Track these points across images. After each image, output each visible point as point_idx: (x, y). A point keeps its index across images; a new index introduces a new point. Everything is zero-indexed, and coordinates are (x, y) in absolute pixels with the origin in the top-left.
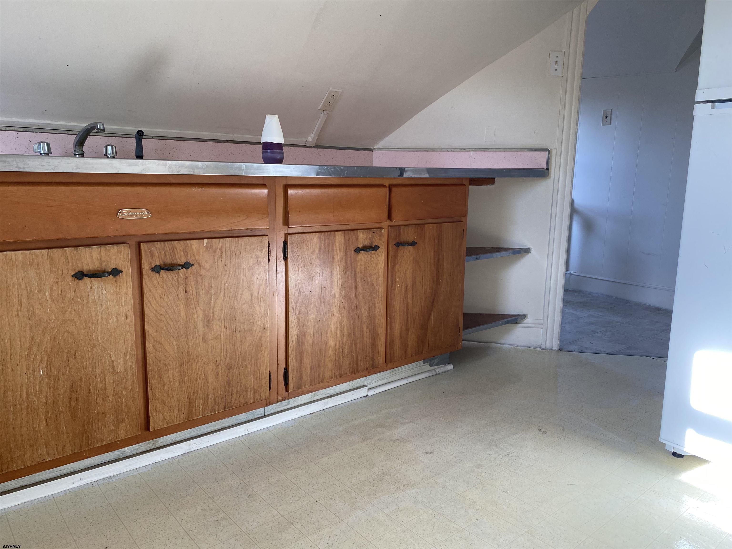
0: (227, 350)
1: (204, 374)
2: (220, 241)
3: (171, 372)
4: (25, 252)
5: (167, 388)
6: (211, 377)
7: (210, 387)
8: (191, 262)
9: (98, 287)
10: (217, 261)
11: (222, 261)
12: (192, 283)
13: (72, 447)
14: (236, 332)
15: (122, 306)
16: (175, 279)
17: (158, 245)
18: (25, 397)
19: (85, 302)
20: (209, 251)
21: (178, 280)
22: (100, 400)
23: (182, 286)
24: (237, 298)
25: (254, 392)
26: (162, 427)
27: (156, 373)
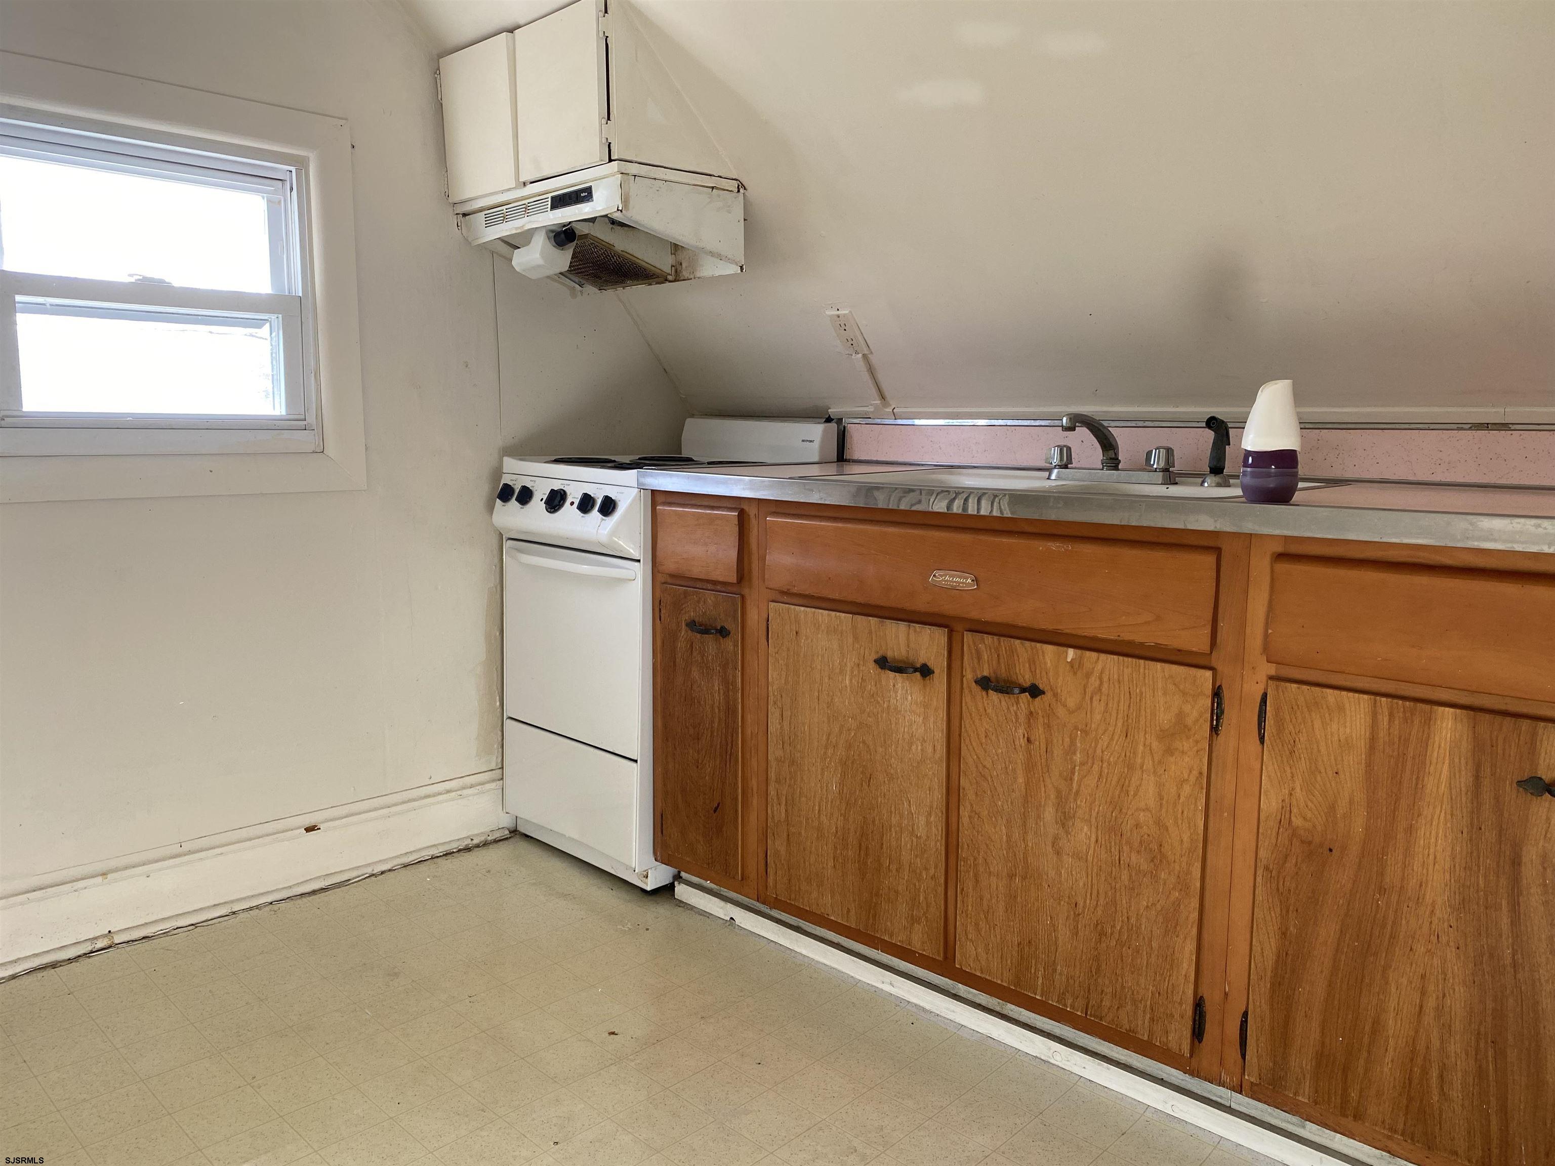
0: (1098, 893)
1: (1051, 918)
2: (1098, 659)
3: (994, 880)
4: (831, 612)
5: (985, 907)
6: (1064, 933)
7: (1059, 950)
8: (1041, 687)
9: (903, 687)
10: (1091, 698)
11: (1100, 700)
12: (1041, 730)
13: (857, 918)
14: (1119, 863)
15: (930, 729)
16: (1011, 709)
17: (989, 639)
18: (817, 812)
19: (885, 705)
20: (1075, 673)
21: (1016, 714)
22: (893, 867)
23: (1023, 727)
24: (1127, 791)
26: (973, 972)
27: (970, 867)
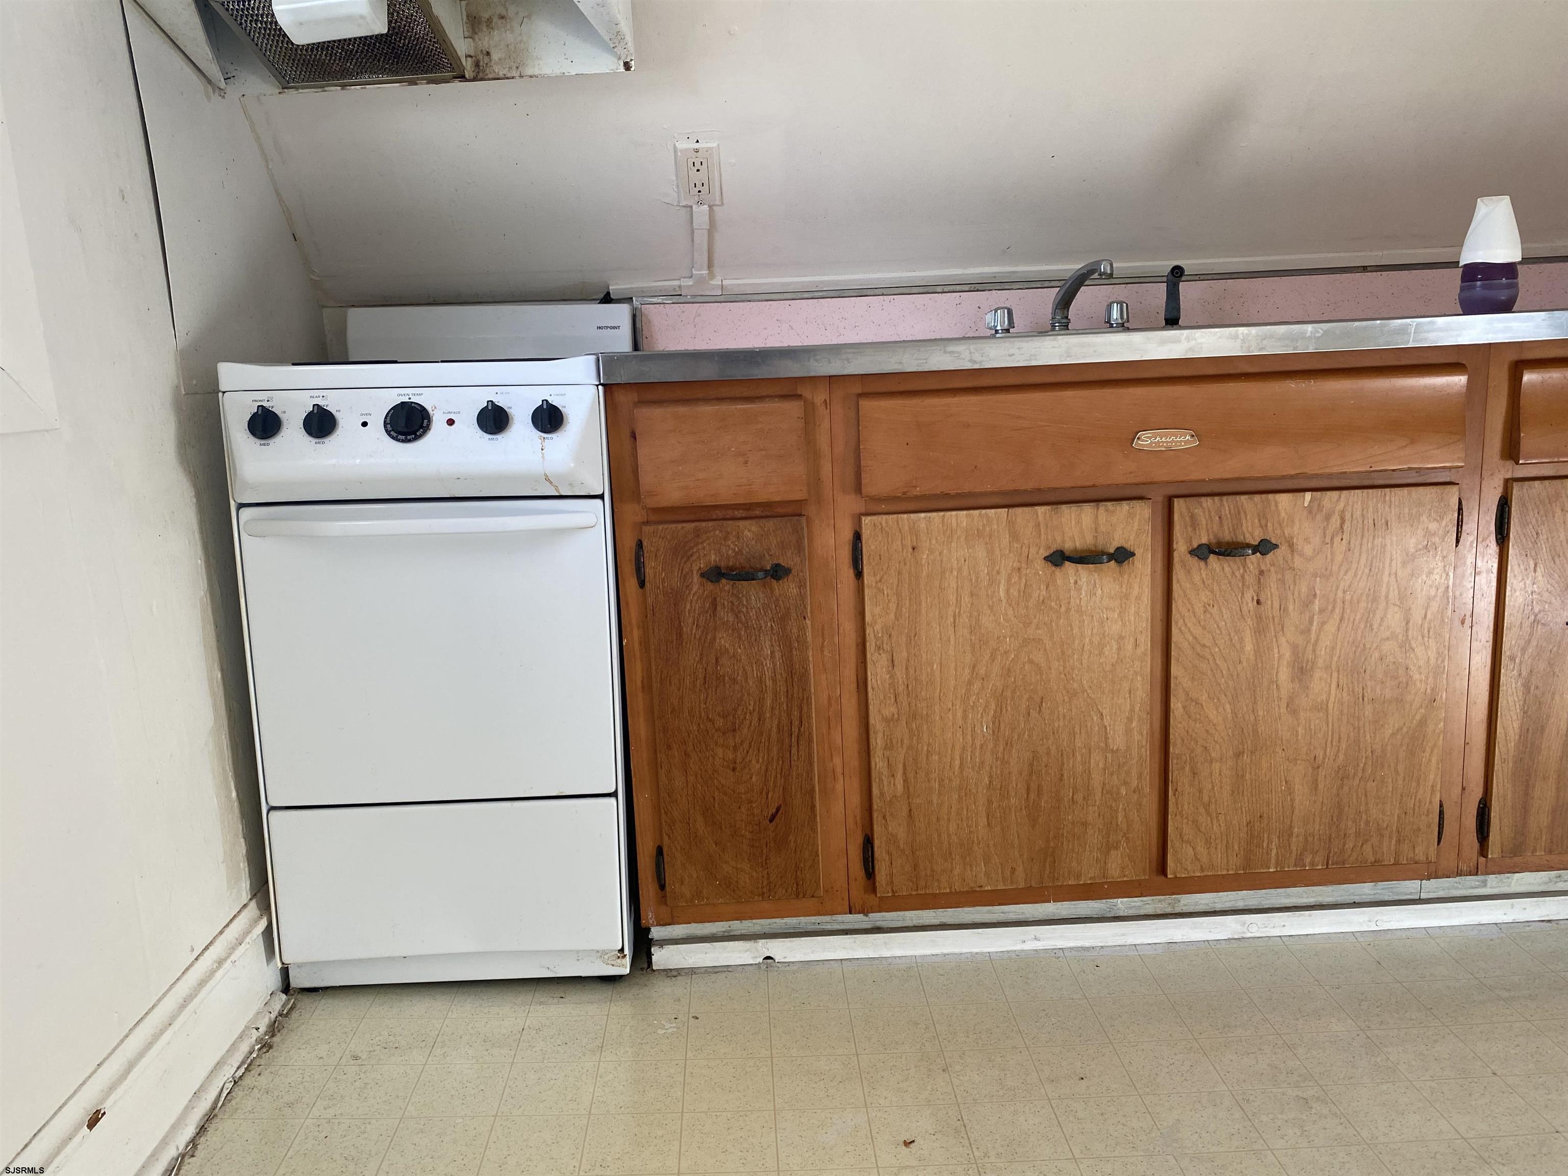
0: (1340, 738)
1: (1286, 782)
2: (1340, 496)
3: (1216, 766)
5: (1206, 799)
6: (1300, 789)
7: (1296, 812)
8: (1274, 541)
9: (1088, 583)
10: (1332, 539)
11: (1342, 539)
12: (1274, 586)
13: (1027, 875)
14: (1363, 700)
15: (1130, 621)
16: (1237, 574)
17: (1207, 502)
18: (957, 767)
19: (1063, 609)
20: (1313, 519)
21: (1243, 577)
22: (1079, 797)
23: (1251, 590)
24: (1371, 626)
25: (1399, 841)
26: (1192, 874)
27: (1185, 763)
